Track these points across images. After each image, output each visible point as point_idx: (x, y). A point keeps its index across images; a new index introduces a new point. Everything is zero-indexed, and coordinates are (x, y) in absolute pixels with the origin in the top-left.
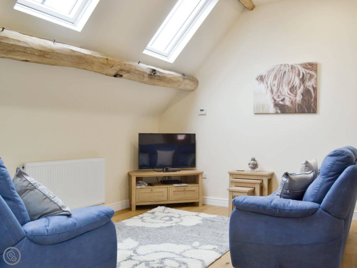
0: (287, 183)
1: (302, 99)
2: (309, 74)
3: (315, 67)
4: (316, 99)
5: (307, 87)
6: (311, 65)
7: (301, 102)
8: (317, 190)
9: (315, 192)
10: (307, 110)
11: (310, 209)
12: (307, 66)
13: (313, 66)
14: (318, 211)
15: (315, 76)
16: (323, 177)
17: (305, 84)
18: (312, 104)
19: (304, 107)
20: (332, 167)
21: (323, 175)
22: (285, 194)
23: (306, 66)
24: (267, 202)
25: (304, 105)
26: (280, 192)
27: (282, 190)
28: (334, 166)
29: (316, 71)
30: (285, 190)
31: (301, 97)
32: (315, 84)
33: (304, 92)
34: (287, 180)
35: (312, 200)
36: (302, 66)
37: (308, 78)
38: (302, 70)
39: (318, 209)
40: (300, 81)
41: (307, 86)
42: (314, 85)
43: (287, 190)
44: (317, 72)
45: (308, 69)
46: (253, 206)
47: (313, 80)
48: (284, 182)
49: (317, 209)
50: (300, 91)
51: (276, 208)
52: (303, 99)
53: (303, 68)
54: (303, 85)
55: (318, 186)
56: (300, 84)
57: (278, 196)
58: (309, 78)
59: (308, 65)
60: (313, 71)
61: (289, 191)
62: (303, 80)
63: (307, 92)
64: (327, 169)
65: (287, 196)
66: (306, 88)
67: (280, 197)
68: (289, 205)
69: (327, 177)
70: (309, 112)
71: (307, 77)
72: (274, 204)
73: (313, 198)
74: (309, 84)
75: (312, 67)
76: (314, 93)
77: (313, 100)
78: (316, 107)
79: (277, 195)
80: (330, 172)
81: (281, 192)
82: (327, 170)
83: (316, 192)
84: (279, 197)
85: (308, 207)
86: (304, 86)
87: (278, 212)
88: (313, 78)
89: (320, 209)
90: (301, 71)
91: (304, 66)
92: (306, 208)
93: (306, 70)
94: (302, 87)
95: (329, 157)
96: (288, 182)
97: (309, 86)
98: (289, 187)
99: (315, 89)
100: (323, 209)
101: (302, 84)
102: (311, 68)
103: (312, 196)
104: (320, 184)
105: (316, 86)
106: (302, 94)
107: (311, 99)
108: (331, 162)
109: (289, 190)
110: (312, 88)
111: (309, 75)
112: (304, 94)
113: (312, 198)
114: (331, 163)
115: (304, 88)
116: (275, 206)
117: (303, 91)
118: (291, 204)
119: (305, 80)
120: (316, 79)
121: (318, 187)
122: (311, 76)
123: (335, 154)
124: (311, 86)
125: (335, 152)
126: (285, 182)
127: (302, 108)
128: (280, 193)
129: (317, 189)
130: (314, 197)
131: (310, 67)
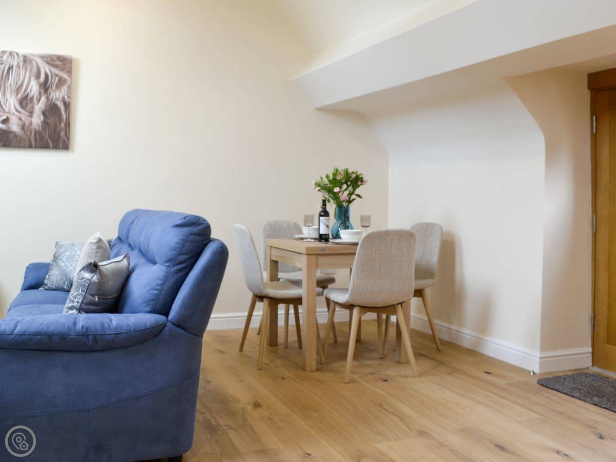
0: (95, 282)
1: (42, 122)
2: (57, 76)
3: (69, 65)
4: (68, 124)
5: (54, 99)
6: (61, 61)
7: (41, 128)
8: (157, 290)
9: (154, 294)
10: (53, 143)
11: (153, 327)
12: (54, 60)
13: (66, 62)
14: (166, 328)
15: (69, 82)
16: (167, 264)
17: (50, 94)
18: (62, 133)
19: (47, 137)
20: (183, 246)
21: (166, 262)
22: (91, 303)
23: (51, 61)
24: (66, 325)
25: (47, 135)
26: (78, 302)
27: (84, 298)
28: (187, 244)
29: (69, 72)
30: (91, 297)
31: (41, 119)
32: (68, 96)
33: (48, 109)
34: (93, 277)
35: (148, 309)
36: (45, 59)
37: (55, 84)
38: (45, 68)
39: (166, 325)
40: (40, 88)
41: (52, 98)
42: (66, 97)
43: (93, 296)
44: (71, 73)
45: (56, 66)
46: (39, 337)
47: (64, 89)
48: (88, 282)
49: (164, 326)
50: (39, 107)
51: (88, 335)
52: (45, 123)
53: (47, 65)
54: (46, 95)
55: (159, 282)
56: (40, 93)
57: (72, 310)
58: (57, 84)
59: (56, 59)
60: (65, 71)
61: (98, 298)
62: (45, 87)
63: (52, 111)
64: (174, 250)
65: (93, 307)
66: (52, 101)
67: (79, 312)
68: (112, 324)
69: (174, 266)
70: (56, 147)
71: (53, 81)
72: (83, 327)
73: (150, 306)
74: (57, 95)
75: (64, 63)
76: (66, 112)
77: (63, 125)
78: (68, 139)
79: (71, 308)
80: (179, 255)
81: (80, 301)
82: (174, 252)
83: (157, 294)
84: (74, 311)
85: (148, 324)
86: (47, 98)
87: (91, 343)
88: (64, 85)
89: (169, 324)
90: (43, 69)
91: (48, 60)
92: (146, 327)
93: (51, 68)
94: (43, 99)
95: (176, 229)
96: (97, 281)
97: (56, 99)
98: (99, 290)
99: (67, 105)
100: (174, 324)
101: (43, 93)
102: (61, 65)
103: (147, 302)
104: (162, 278)
105: (70, 100)
106: (44, 113)
107: (61, 123)
108: (180, 237)
109: (97, 295)
110: (62, 103)
111: (57, 79)
112: (47, 113)
113: (148, 305)
114: (181, 240)
115: (48, 101)
116: (84, 330)
117: (46, 107)
118: (114, 323)
119: (49, 87)
120: (69, 88)
121: (158, 285)
122: (61, 82)
123: (186, 222)
124: (60, 98)
125: (184, 220)
126: (90, 281)
127: (42, 138)
128: (79, 305)
129: (157, 288)
130: (152, 303)
131: (59, 63)
